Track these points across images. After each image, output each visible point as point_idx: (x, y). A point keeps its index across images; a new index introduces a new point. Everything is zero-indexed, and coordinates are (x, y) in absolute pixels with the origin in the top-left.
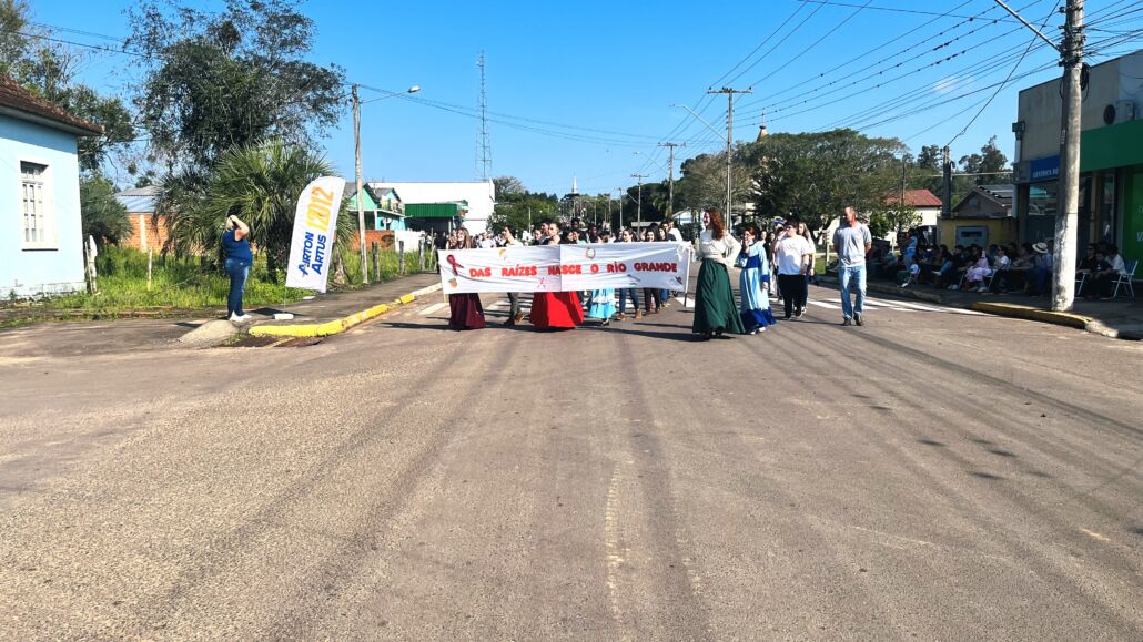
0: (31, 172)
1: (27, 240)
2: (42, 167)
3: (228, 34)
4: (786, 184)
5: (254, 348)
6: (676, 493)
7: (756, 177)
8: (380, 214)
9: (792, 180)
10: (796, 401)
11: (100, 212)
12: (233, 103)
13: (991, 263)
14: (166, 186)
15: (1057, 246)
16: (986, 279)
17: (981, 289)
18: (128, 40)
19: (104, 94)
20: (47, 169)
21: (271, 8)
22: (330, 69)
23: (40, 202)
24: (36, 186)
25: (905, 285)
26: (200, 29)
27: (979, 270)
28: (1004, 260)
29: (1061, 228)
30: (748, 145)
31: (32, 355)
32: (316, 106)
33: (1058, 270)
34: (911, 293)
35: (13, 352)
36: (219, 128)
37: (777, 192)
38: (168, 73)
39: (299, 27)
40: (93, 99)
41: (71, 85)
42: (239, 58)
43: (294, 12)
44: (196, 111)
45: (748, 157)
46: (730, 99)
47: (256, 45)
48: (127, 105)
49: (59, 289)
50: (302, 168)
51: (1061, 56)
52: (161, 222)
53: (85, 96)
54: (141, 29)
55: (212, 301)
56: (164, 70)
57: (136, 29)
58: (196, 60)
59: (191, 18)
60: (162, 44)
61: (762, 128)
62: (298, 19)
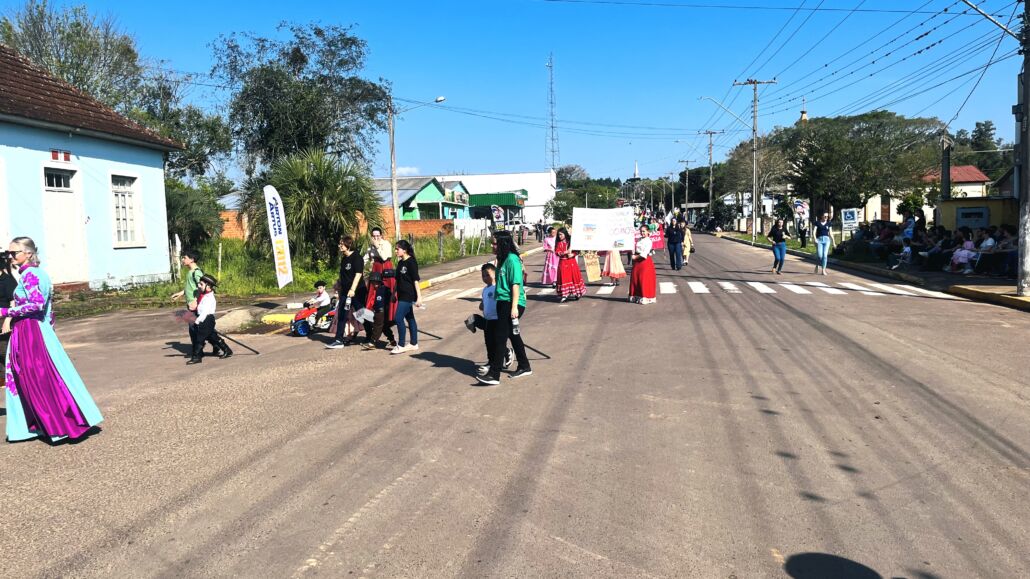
0: (123, 184)
1: (119, 239)
2: (132, 180)
3: (297, 58)
4: (822, 166)
5: (257, 335)
6: (436, 495)
7: (794, 160)
8: (444, 204)
9: (828, 162)
10: (650, 398)
11: (196, 213)
12: (297, 116)
13: (978, 244)
14: (248, 189)
15: (1021, 231)
16: (971, 262)
17: (967, 271)
18: (215, 68)
19: (208, 112)
20: (136, 181)
21: (329, 34)
22: (378, 84)
23: (131, 208)
24: (127, 195)
25: (894, 267)
26: (272, 56)
27: (965, 253)
28: (990, 242)
29: (1025, 215)
30: (786, 130)
31: (83, 342)
32: (370, 115)
33: (1023, 256)
34: (898, 276)
35: (73, 337)
36: (287, 139)
37: (812, 173)
38: (246, 95)
39: (354, 48)
40: (200, 116)
41: (180, 106)
42: (307, 78)
43: (348, 36)
44: (269, 125)
45: (786, 142)
46: (755, 90)
47: (319, 66)
48: (225, 120)
49: (147, 280)
50: (339, 172)
51: (1021, 44)
52: (245, 219)
53: (193, 114)
54: (224, 59)
55: (260, 289)
56: (243, 93)
57: (220, 58)
58: (269, 83)
59: (263, 46)
60: (241, 71)
61: (803, 112)
62: (353, 41)
